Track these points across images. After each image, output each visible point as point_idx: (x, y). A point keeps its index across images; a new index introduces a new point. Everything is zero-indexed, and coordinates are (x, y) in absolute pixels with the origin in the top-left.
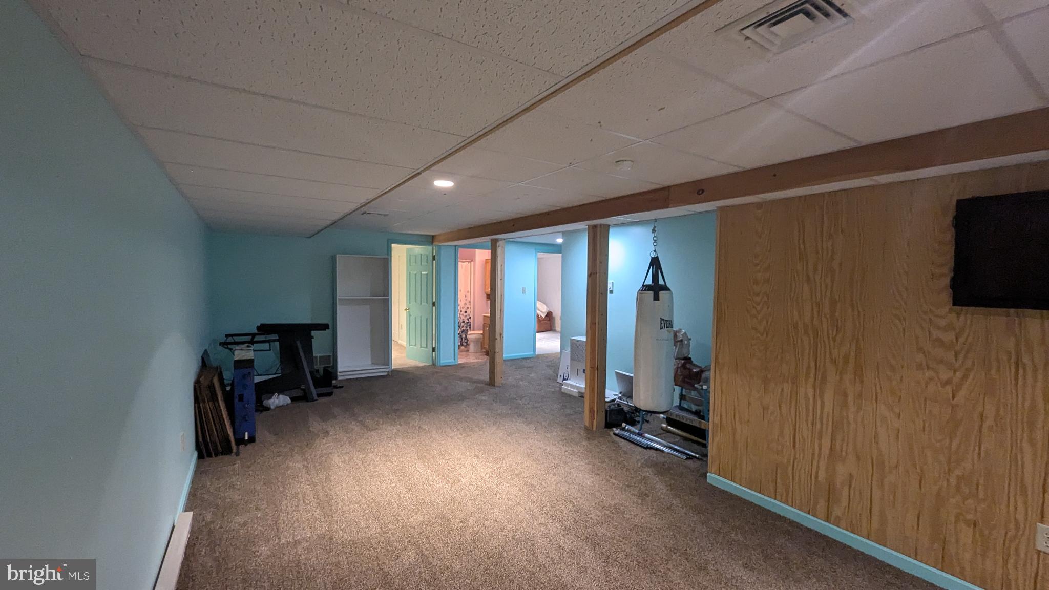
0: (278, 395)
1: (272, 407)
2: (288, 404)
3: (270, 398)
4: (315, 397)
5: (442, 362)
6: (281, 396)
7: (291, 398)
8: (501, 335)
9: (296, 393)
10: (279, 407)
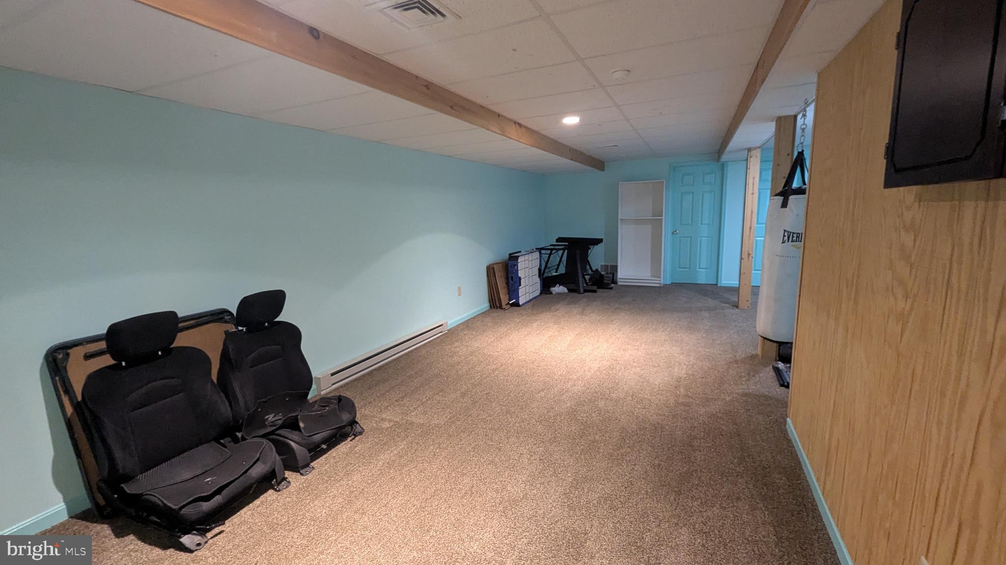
0: (560, 286)
1: (554, 293)
2: (564, 293)
3: (555, 287)
4: (582, 290)
5: (723, 282)
6: (561, 287)
7: (568, 289)
8: (749, 254)
9: (572, 286)
10: (559, 294)
